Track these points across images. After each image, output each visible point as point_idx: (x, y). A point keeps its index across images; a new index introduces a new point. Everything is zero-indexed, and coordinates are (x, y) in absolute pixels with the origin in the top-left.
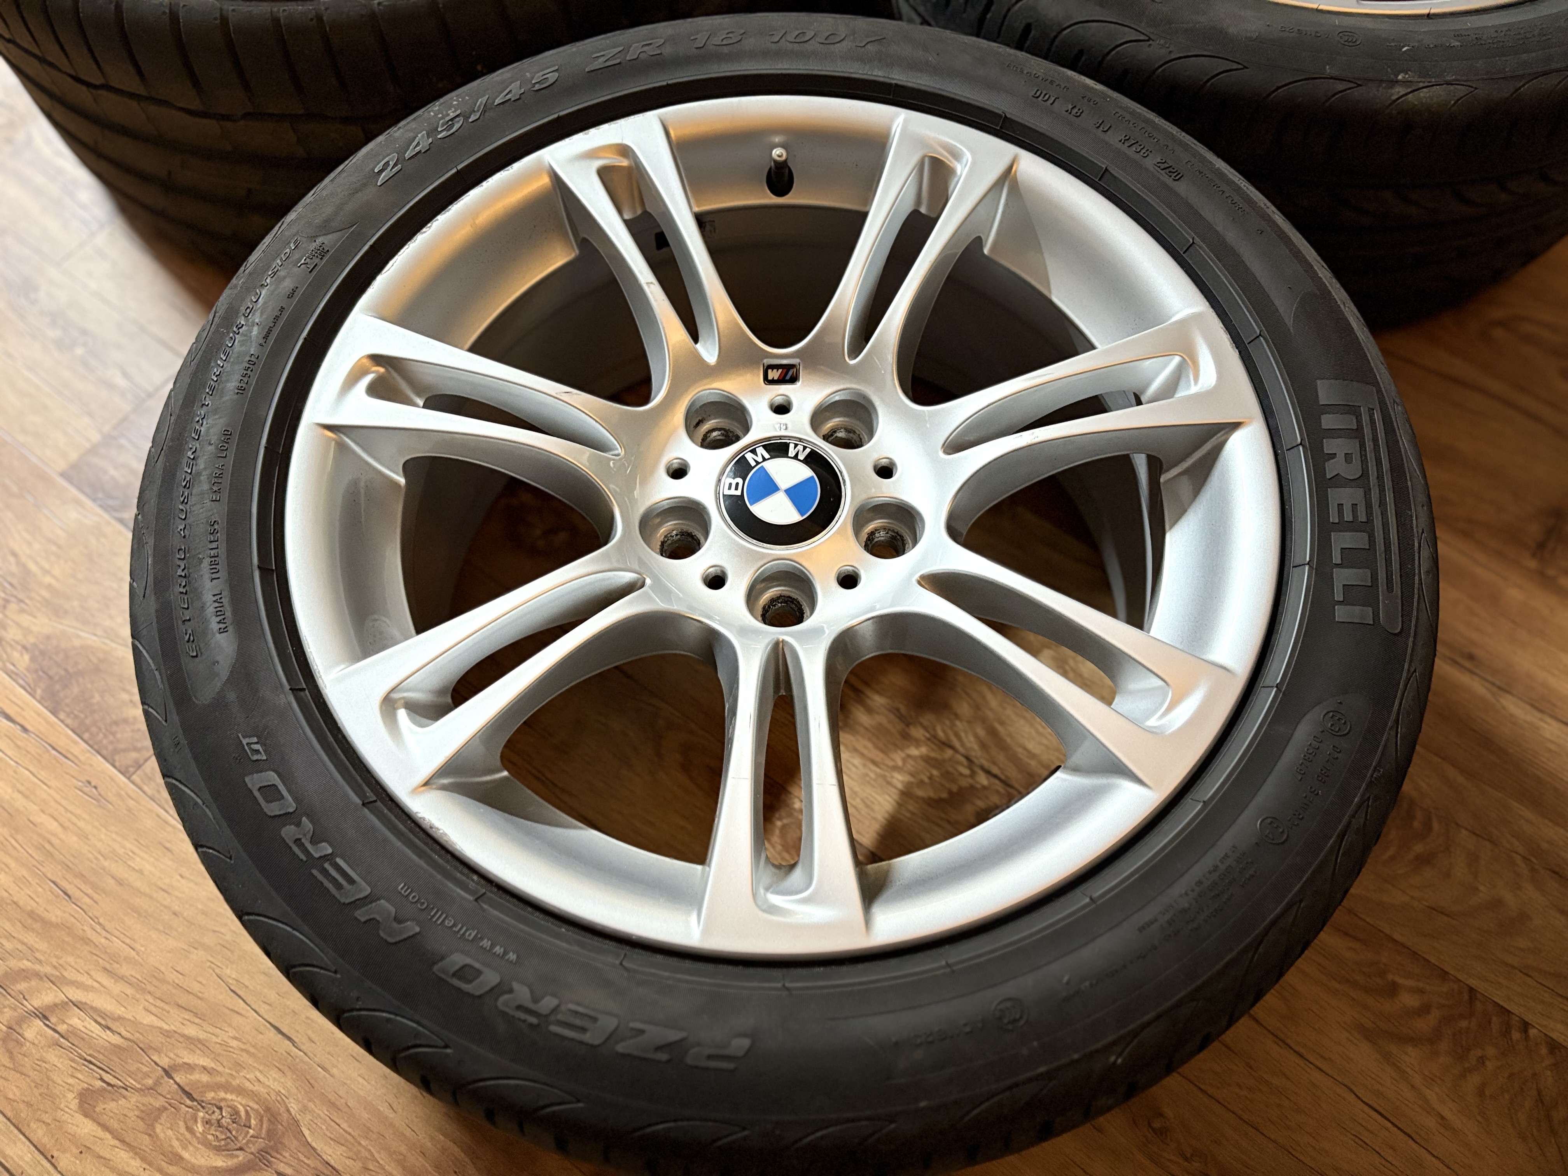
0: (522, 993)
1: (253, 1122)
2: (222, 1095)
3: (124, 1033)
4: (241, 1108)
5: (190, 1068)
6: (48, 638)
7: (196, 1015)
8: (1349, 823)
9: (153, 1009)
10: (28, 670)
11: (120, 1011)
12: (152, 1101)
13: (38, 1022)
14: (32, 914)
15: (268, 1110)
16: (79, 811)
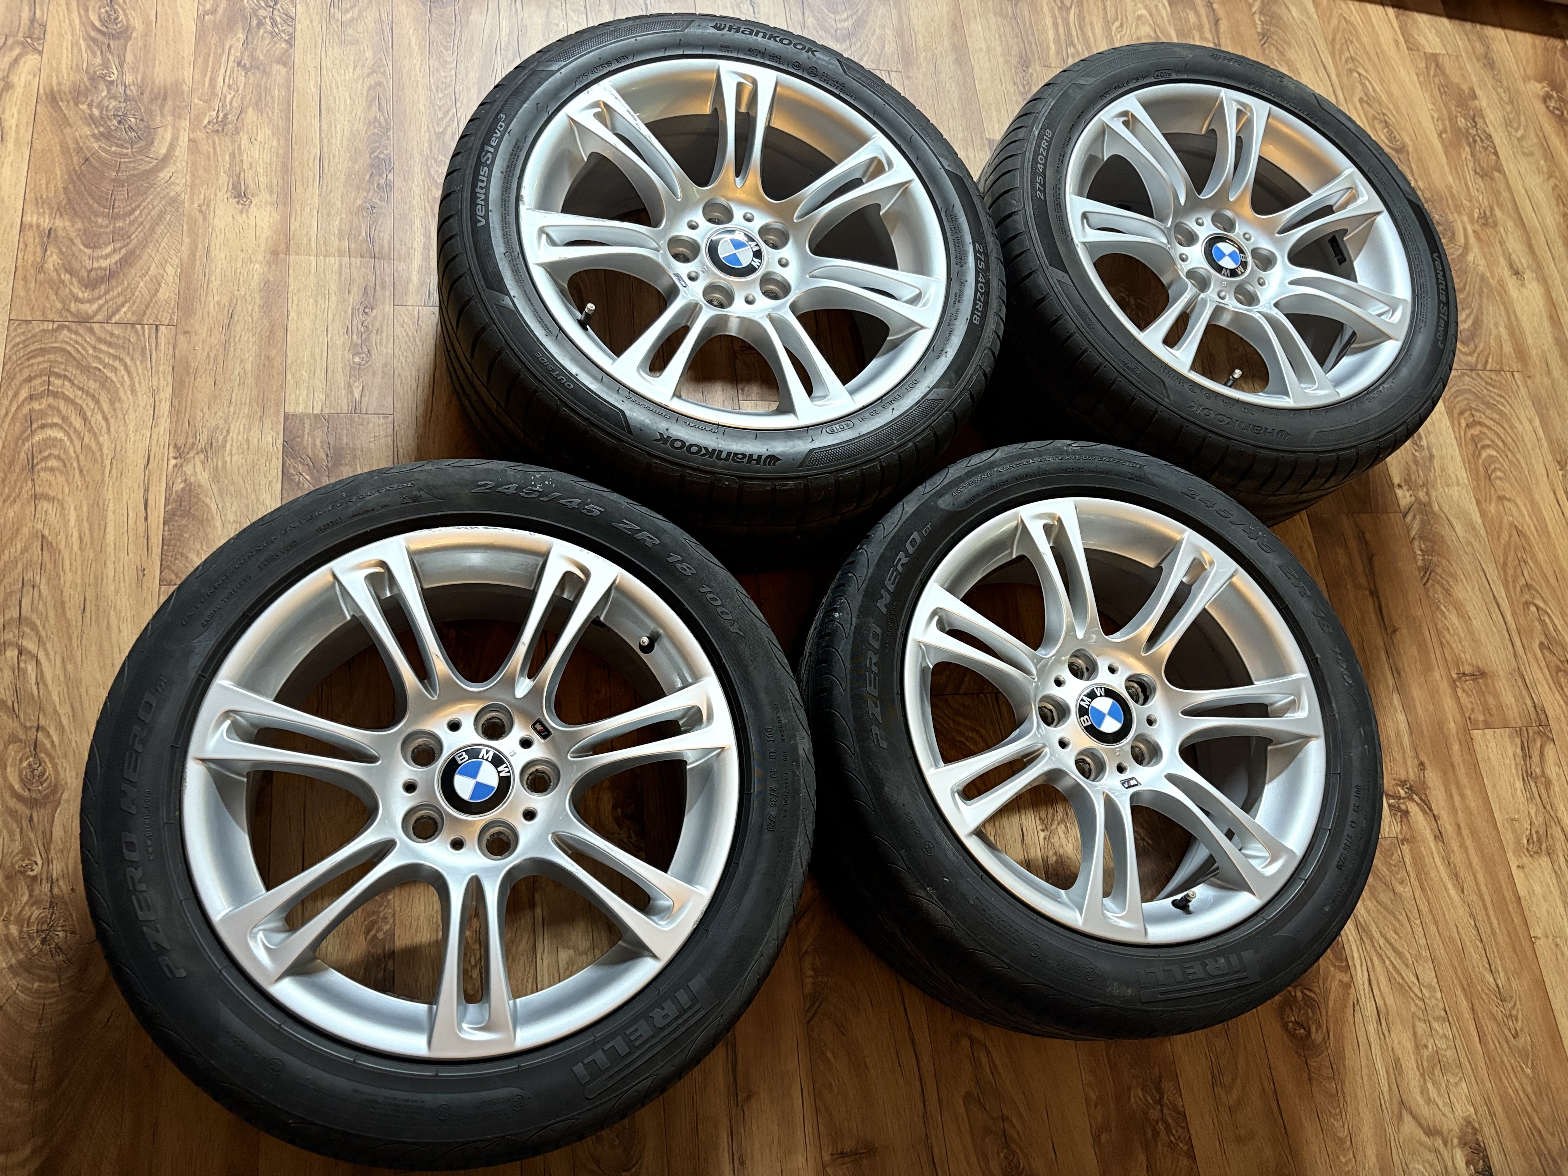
0: (139, 874)
1: (45, 785)
2: (47, 760)
3: (41, 693)
4: (47, 774)
5: (48, 736)
6: (199, 486)
7: (74, 716)
8: (476, 1142)
9: (62, 695)
10: (176, 492)
11: (49, 682)
12: (21, 733)
13: (16, 652)
14: (63, 603)
15: (56, 785)
16: (127, 578)
